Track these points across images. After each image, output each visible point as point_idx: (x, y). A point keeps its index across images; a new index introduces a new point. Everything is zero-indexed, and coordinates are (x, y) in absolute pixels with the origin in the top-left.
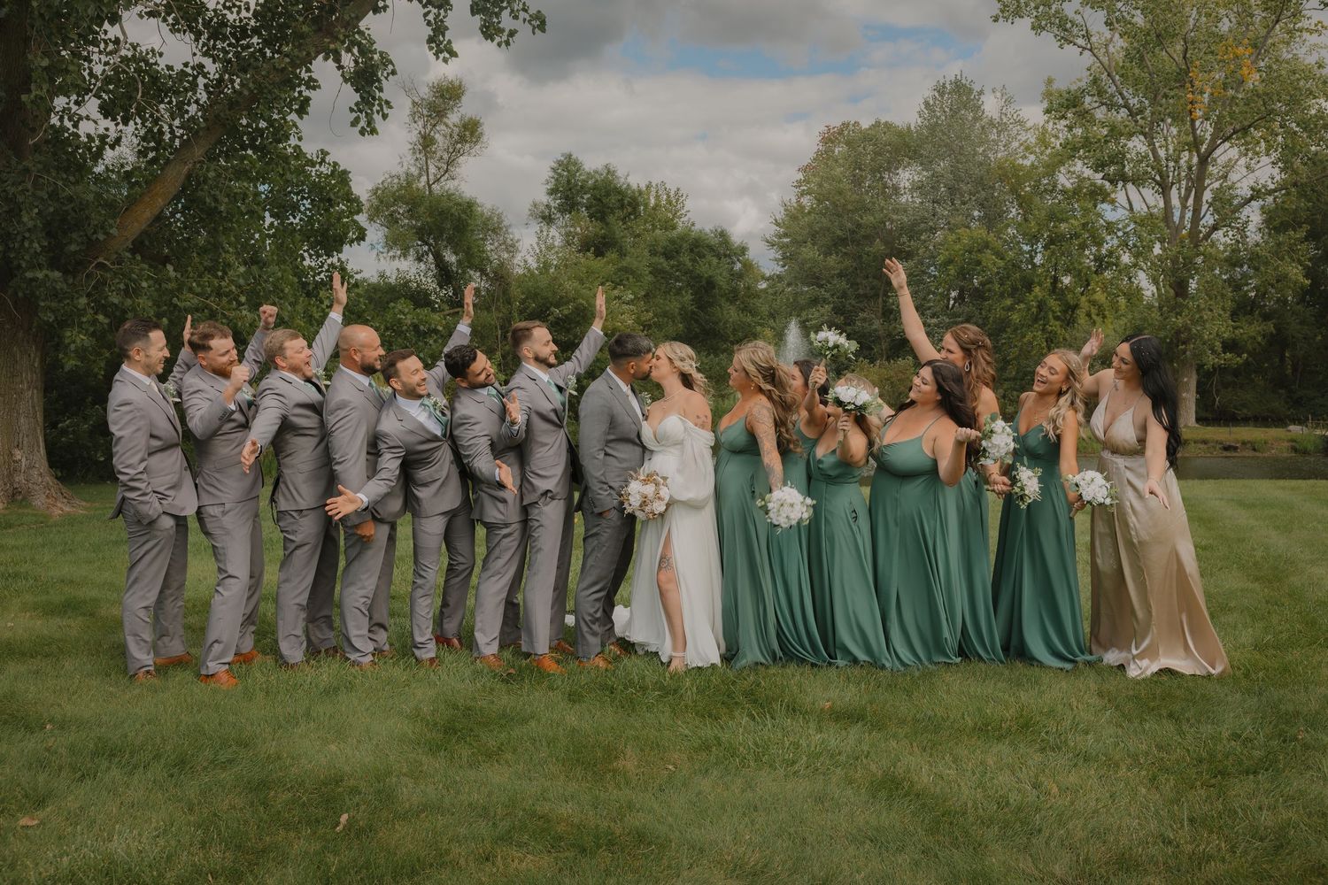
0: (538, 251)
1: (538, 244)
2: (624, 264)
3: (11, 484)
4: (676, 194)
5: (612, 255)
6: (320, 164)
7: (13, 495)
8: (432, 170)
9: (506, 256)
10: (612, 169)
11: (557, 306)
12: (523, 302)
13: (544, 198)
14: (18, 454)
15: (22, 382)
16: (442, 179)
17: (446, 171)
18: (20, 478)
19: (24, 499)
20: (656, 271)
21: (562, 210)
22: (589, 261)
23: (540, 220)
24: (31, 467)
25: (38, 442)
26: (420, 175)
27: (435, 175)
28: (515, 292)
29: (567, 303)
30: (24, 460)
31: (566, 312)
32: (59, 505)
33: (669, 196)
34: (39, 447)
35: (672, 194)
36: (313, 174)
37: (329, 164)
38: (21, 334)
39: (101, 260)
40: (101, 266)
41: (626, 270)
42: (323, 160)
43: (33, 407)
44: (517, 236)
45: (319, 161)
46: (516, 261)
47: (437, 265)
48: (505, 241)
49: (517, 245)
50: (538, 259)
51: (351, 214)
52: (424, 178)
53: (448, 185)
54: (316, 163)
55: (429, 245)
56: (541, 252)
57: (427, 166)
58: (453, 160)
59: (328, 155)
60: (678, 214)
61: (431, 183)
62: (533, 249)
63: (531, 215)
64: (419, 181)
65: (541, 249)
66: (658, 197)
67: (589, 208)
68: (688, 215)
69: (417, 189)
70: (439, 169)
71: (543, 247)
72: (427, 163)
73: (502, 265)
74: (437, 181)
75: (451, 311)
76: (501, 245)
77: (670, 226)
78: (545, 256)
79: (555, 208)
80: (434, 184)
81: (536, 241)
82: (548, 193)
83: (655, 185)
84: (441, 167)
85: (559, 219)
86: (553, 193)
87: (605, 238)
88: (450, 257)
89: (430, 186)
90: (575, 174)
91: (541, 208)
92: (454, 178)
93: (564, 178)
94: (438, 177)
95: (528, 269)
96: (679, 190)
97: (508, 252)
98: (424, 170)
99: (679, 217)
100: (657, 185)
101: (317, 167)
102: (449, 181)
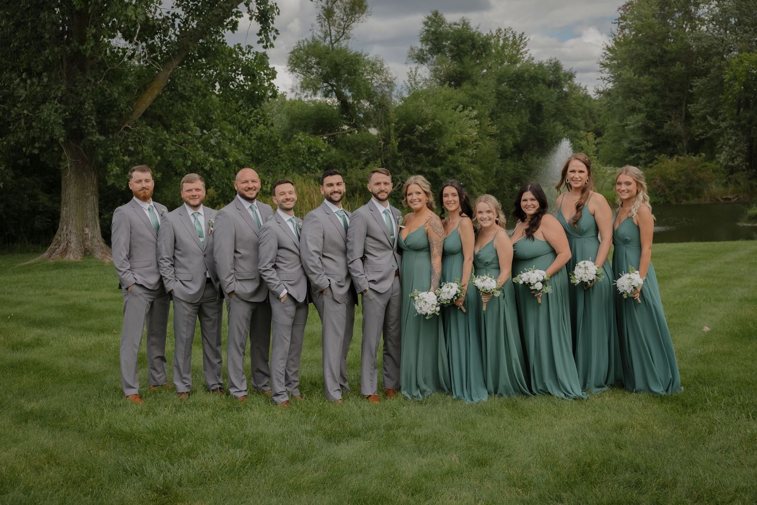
0: (409, 86)
1: (409, 81)
2: (474, 92)
3: (84, 247)
4: (521, 36)
5: (466, 86)
6: (248, 54)
7: (85, 252)
8: (333, 33)
9: (387, 90)
10: (466, 21)
11: (421, 125)
12: (396, 123)
13: (419, 45)
14: (87, 231)
15: (88, 192)
16: (341, 39)
17: (344, 33)
18: (88, 243)
19: (90, 254)
20: (500, 95)
21: (432, 51)
22: (447, 91)
23: (416, 60)
24: (93, 237)
25: (96, 224)
26: (325, 37)
27: (336, 37)
28: (393, 116)
29: (427, 123)
30: (90, 233)
31: (427, 128)
32: (108, 257)
33: (514, 37)
34: (97, 226)
35: (517, 36)
36: (244, 60)
37: (253, 53)
38: (87, 167)
39: (126, 125)
40: (126, 129)
41: (475, 97)
42: (249, 52)
43: (94, 205)
44: (394, 75)
45: (247, 52)
46: (394, 93)
47: (339, 99)
48: (386, 79)
49: (394, 81)
50: (410, 91)
51: (269, 80)
52: (328, 39)
53: (343, 43)
54: (245, 53)
55: (332, 86)
56: (412, 86)
57: (330, 31)
58: (348, 26)
59: (252, 47)
60: (521, 51)
61: (333, 42)
62: (406, 84)
63: (409, 56)
64: (325, 41)
65: (411, 84)
66: (506, 39)
67: (451, 51)
68: (529, 51)
69: (324, 46)
70: (338, 32)
71: (413, 82)
72: (330, 28)
73: (383, 96)
74: (337, 40)
75: (349, 130)
76: (383, 82)
77: (514, 60)
78: (414, 89)
79: (426, 50)
80: (335, 43)
81: (408, 78)
82: (421, 41)
83: (503, 30)
84: (340, 31)
85: (429, 59)
86: (425, 40)
87: (461, 73)
88: (348, 93)
89: (332, 44)
90: (440, 26)
91: (416, 52)
92: (348, 38)
93: (433, 29)
94: (338, 37)
95: (403, 99)
96: (523, 33)
97: (388, 87)
98: (327, 34)
99: (521, 54)
100: (505, 30)
101: (246, 55)
102: (345, 41)
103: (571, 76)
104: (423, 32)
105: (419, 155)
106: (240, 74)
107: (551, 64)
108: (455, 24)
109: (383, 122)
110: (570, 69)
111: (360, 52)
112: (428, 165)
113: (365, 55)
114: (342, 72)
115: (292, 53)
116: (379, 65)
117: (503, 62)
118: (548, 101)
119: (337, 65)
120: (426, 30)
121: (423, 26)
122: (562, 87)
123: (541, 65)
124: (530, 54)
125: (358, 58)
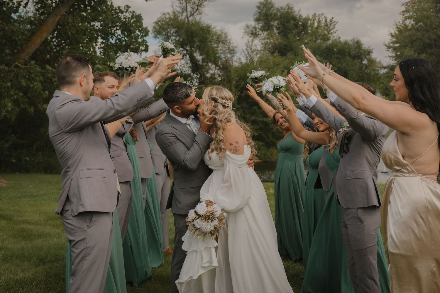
0: (246, 53)
1: (247, 49)
4: (331, 20)
5: (289, 55)
6: (126, 12)
8: (189, 9)
9: (229, 56)
10: (291, 6)
12: (237, 81)
16: (195, 14)
17: (197, 10)
21: (263, 29)
23: (250, 35)
26: (183, 12)
27: (191, 12)
28: (234, 76)
33: (326, 21)
35: (328, 20)
36: (122, 17)
37: (130, 12)
39: (17, 63)
40: (16, 66)
42: (127, 10)
44: (235, 45)
45: (125, 11)
46: (235, 58)
47: (191, 61)
48: (229, 48)
49: (235, 49)
50: (247, 58)
51: (142, 37)
52: (185, 14)
53: (197, 17)
54: (124, 12)
55: (187, 50)
56: (248, 54)
57: (187, 7)
58: (201, 4)
59: (130, 7)
60: (331, 31)
61: (188, 16)
62: (244, 52)
63: (245, 32)
64: (182, 16)
65: (248, 52)
66: (319, 22)
67: (278, 29)
68: (337, 32)
69: (181, 20)
70: (193, 9)
71: (250, 51)
72: (186, 5)
73: (227, 61)
74: (192, 15)
75: (199, 86)
76: (226, 50)
77: (325, 38)
78: (250, 56)
79: (259, 28)
80: (190, 17)
81: (245, 47)
82: (255, 20)
83: (317, 15)
84: (194, 8)
85: (261, 34)
86: (257, 20)
87: (286, 46)
88: (198, 57)
89: (188, 18)
90: (270, 10)
91: (251, 28)
92: (201, 14)
93: (264, 12)
94: (193, 13)
95: (241, 63)
96: (333, 18)
97: (230, 54)
98: (185, 9)
99: (331, 34)
100: (319, 15)
101: (124, 13)
102: (198, 16)
103: (369, 52)
104: (256, 14)
105: (254, 108)
106: (119, 30)
107: (354, 42)
108: (282, 8)
109: (226, 81)
110: (369, 47)
111: (210, 25)
112: (260, 116)
113: (213, 28)
114: (196, 39)
115: (156, 23)
116: (224, 36)
117: (317, 39)
118: (352, 70)
119: (192, 33)
120: (259, 13)
121: (256, 9)
122: (362, 60)
123: (346, 43)
124: (338, 35)
125: (208, 29)
